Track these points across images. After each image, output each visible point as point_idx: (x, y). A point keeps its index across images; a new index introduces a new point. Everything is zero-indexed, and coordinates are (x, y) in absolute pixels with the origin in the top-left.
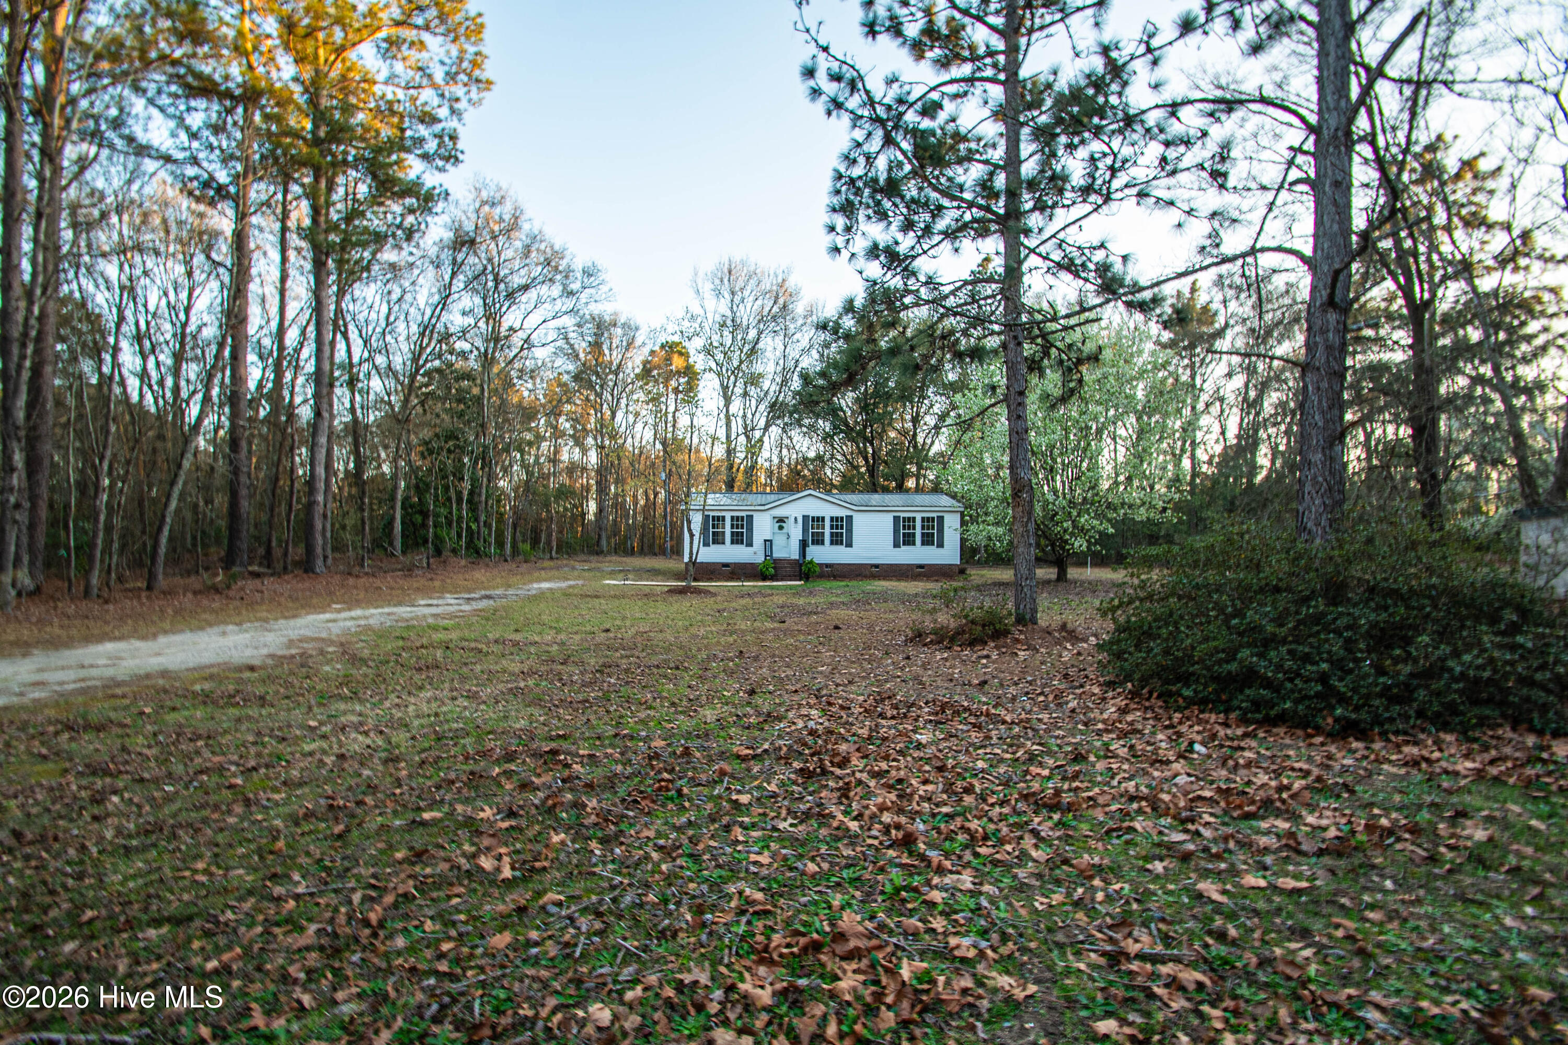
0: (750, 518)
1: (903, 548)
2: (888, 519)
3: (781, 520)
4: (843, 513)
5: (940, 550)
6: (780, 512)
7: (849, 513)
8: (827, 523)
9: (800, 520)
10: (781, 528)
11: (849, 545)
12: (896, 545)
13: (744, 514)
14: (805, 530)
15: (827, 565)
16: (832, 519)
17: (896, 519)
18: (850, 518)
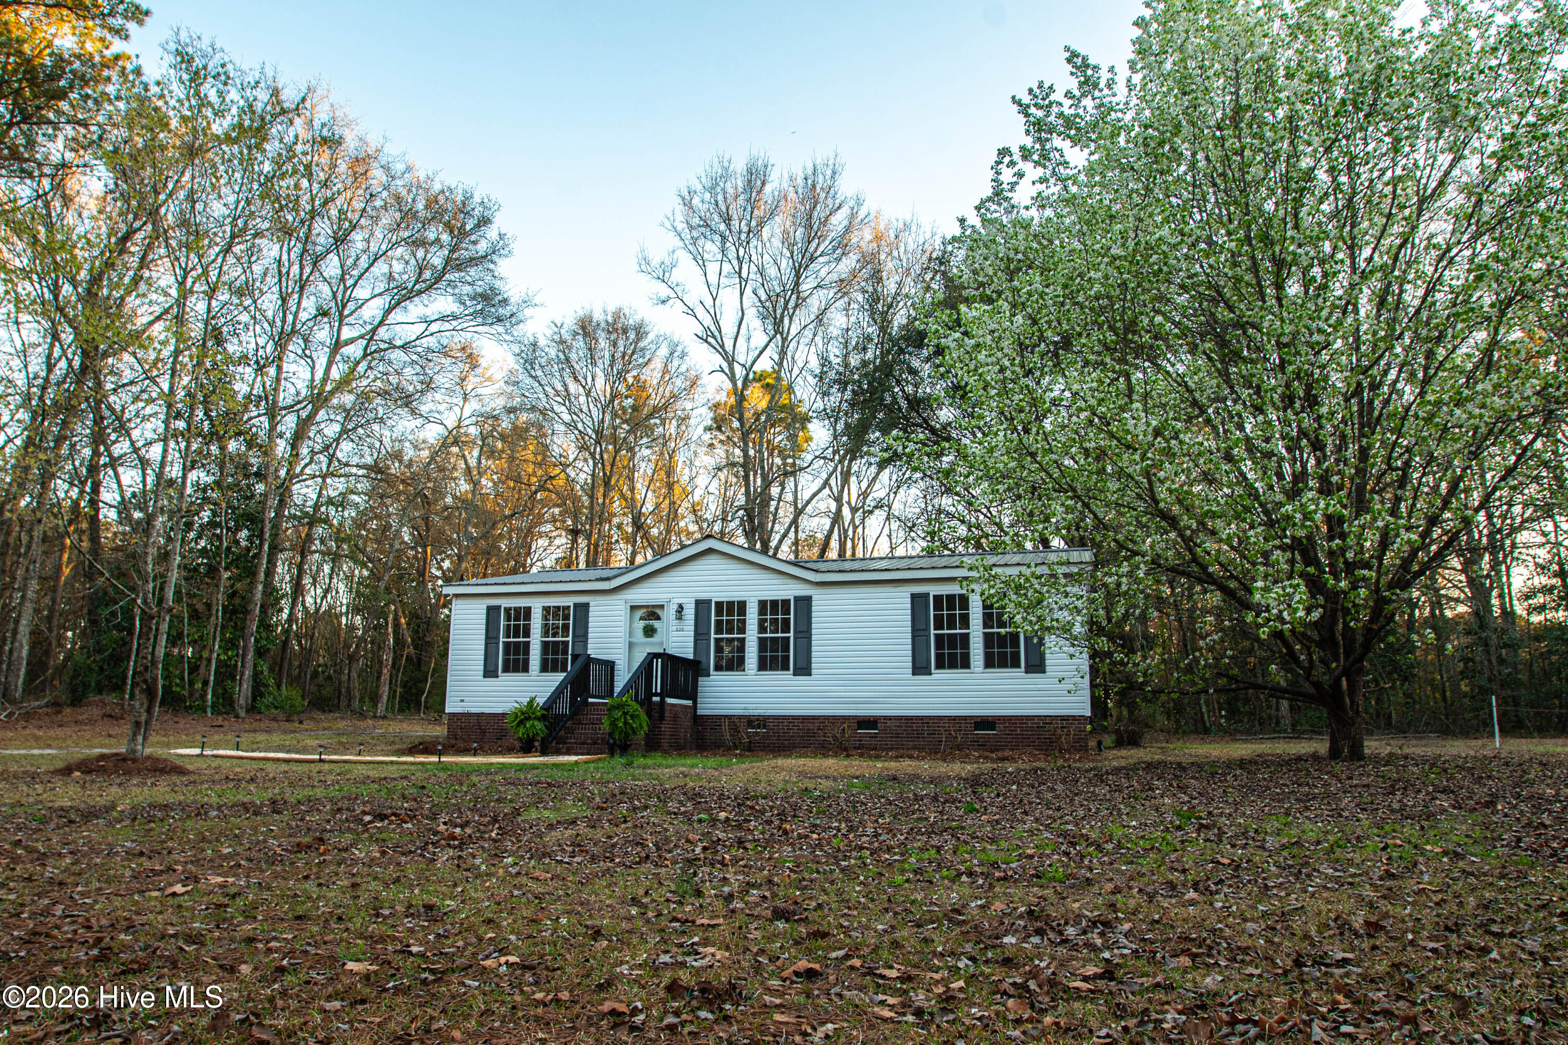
0: (582, 609)
1: (940, 676)
2: (901, 599)
3: (652, 613)
4: (786, 591)
5: (1035, 680)
6: (645, 594)
7: (802, 590)
8: (752, 617)
9: (690, 612)
10: (649, 632)
11: (804, 669)
12: (920, 668)
13: (569, 601)
14: (700, 635)
15: (752, 721)
16: (762, 604)
17: (918, 601)
18: (805, 603)
